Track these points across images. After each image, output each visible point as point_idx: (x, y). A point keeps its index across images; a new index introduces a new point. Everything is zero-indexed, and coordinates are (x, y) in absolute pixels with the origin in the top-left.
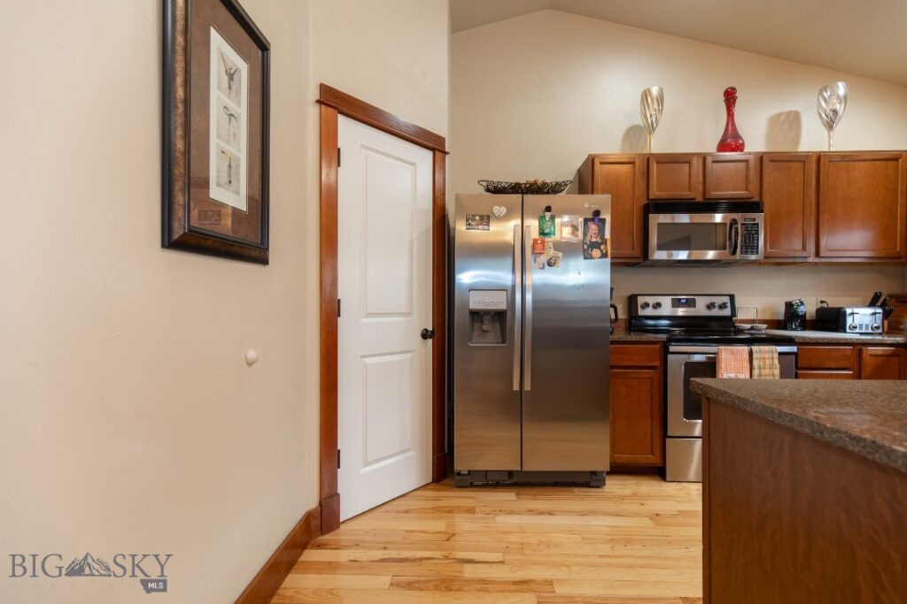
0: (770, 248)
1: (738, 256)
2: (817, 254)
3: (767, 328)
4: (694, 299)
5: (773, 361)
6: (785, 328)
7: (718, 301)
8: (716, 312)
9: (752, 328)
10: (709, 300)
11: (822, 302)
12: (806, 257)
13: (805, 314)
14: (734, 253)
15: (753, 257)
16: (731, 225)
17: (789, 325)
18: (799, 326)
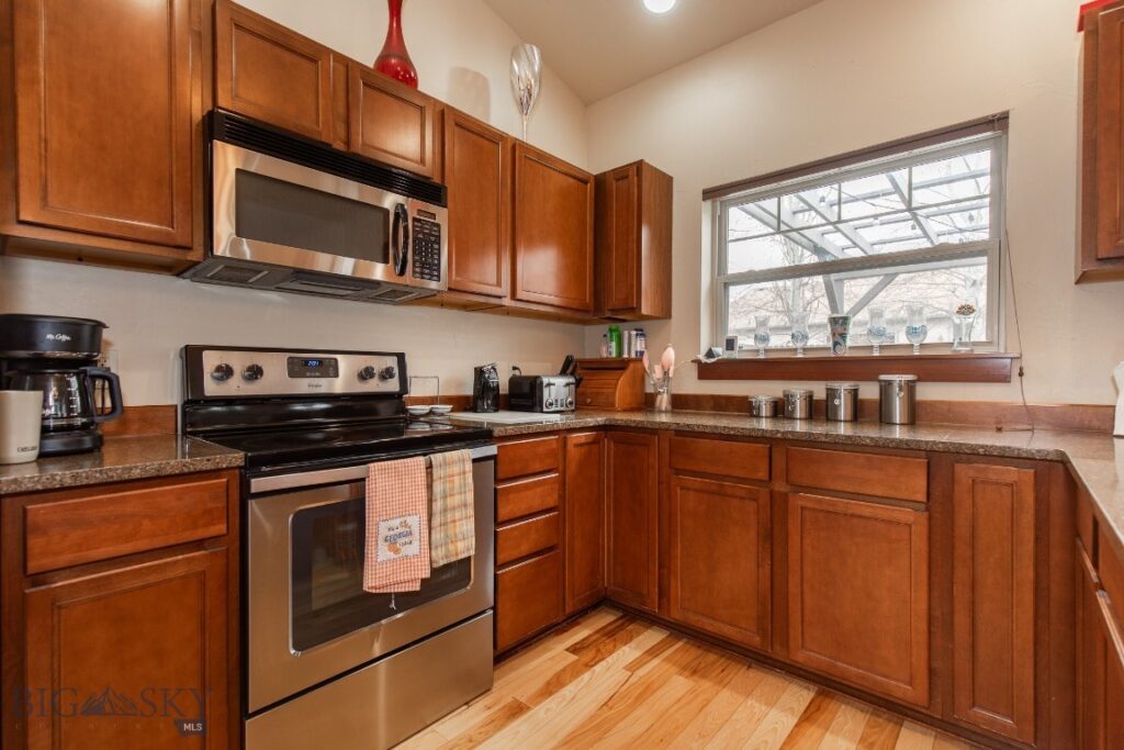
0: (458, 274)
1: (408, 279)
2: (513, 296)
3: (452, 411)
4: (336, 360)
5: (465, 479)
6: (474, 410)
7: (379, 364)
8: (374, 386)
9: (431, 412)
10: (363, 362)
11: (514, 368)
12: (500, 297)
13: (498, 386)
14: (402, 273)
15: (433, 285)
16: (397, 216)
17: (479, 403)
18: (492, 404)
